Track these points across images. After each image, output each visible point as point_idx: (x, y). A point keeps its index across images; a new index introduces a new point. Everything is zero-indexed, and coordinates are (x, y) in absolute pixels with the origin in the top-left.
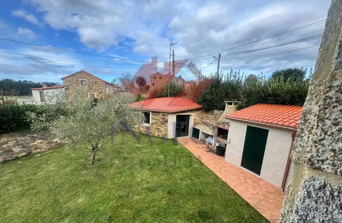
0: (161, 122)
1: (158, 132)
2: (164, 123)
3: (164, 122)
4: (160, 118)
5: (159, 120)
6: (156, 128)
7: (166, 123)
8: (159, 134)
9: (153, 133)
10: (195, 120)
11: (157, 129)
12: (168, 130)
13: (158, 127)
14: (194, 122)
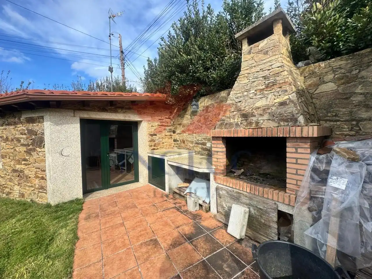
0: (24, 149)
1: (19, 184)
2: (34, 150)
3: (32, 144)
4: (22, 134)
5: (18, 140)
6: (15, 171)
7: (40, 147)
8: (23, 191)
9: (7, 190)
10: (152, 135)
11: (15, 174)
12: (47, 171)
13: (18, 167)
14: (150, 141)
